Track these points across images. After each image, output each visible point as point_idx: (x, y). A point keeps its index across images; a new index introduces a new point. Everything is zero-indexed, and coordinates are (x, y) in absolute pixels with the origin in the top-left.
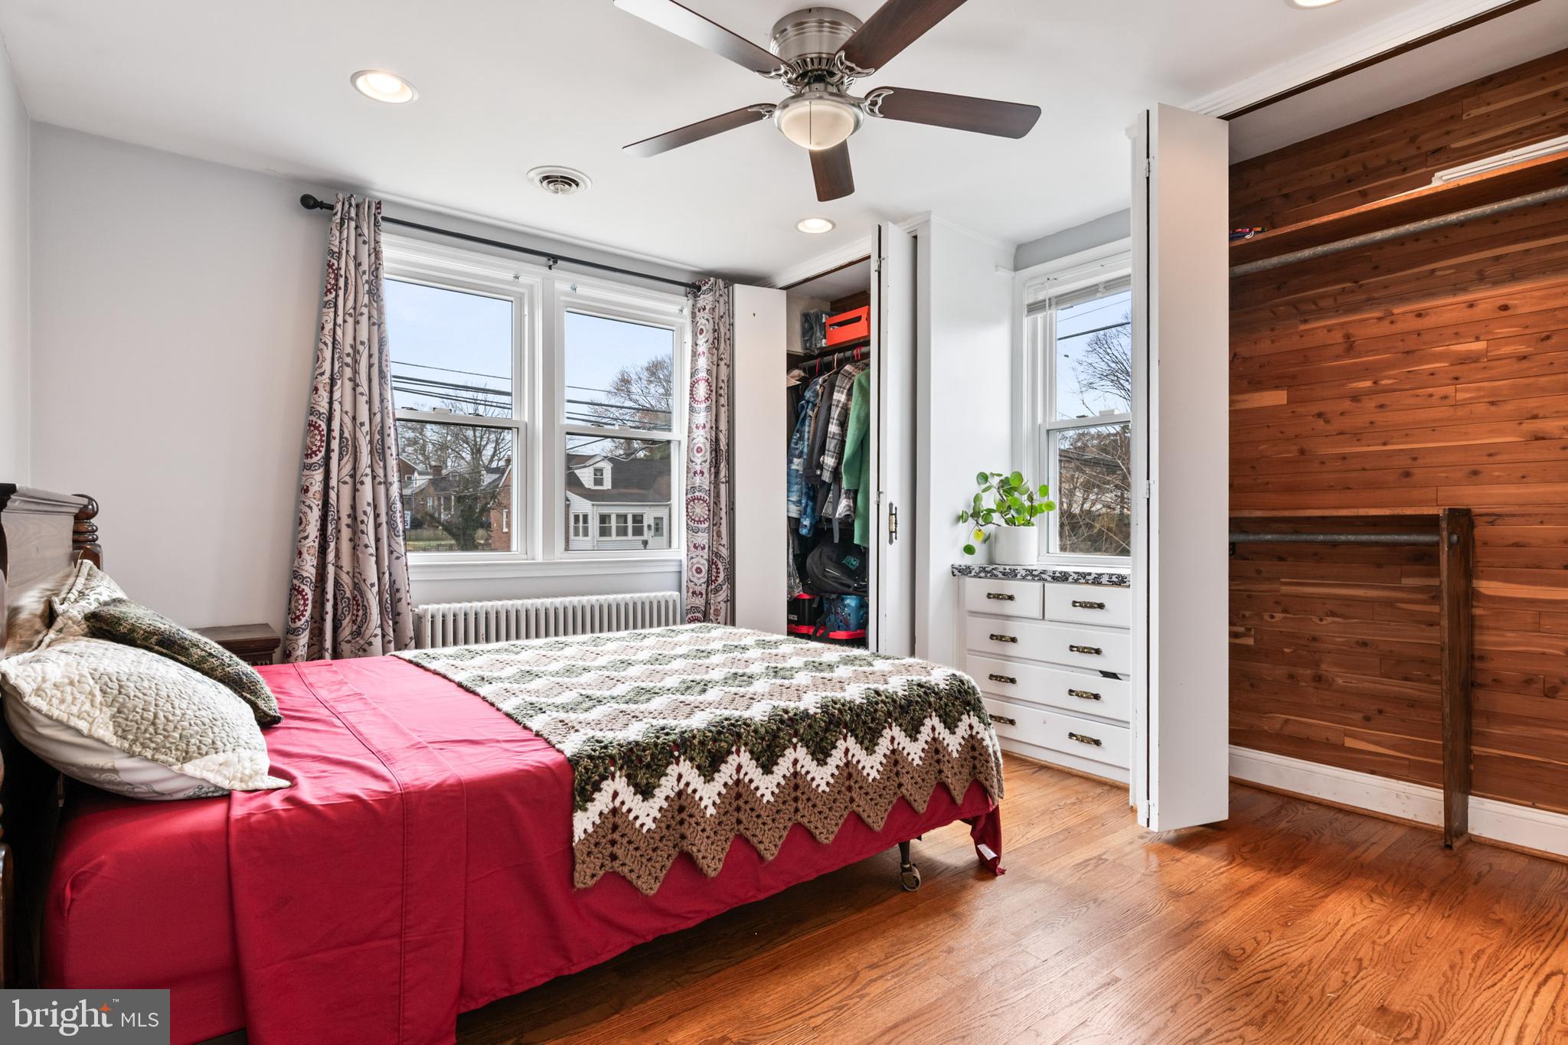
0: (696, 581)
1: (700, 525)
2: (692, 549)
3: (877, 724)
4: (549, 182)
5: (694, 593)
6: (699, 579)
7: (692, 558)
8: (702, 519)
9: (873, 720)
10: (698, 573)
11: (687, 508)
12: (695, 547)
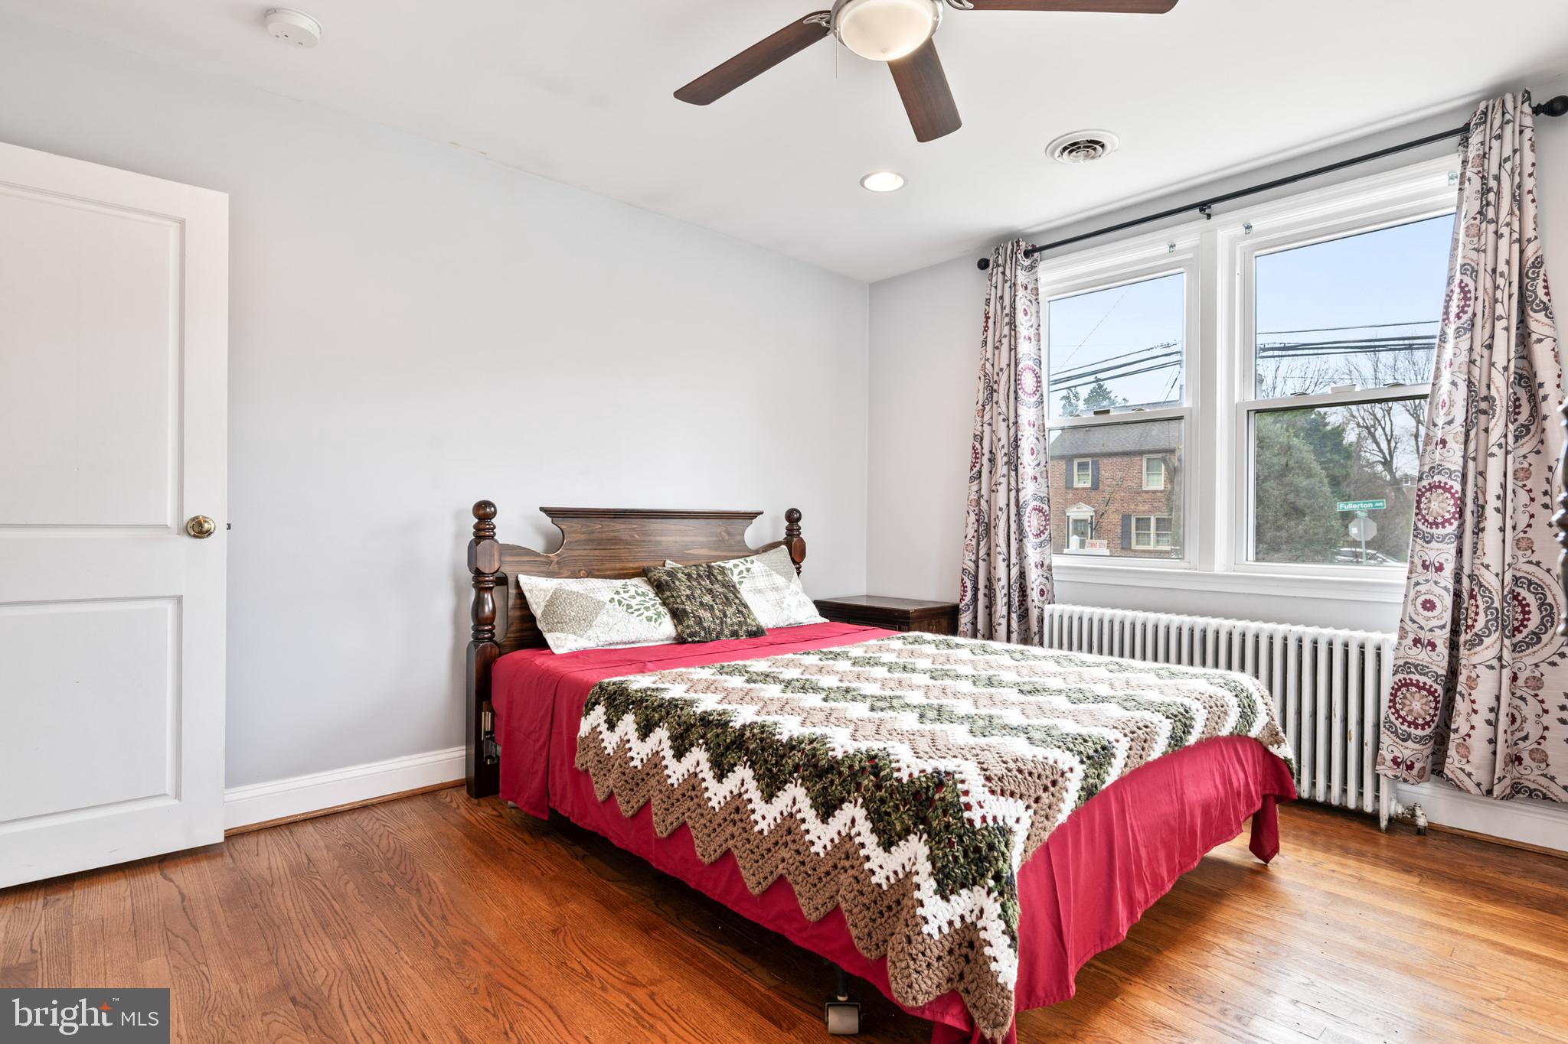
0: (1423, 623)
1: (1434, 531)
2: (1420, 569)
3: (779, 770)
4: (1070, 152)
5: (1417, 641)
6: (1428, 619)
7: (1417, 584)
8: (1440, 520)
9: (777, 764)
10: (1424, 607)
11: (1419, 502)
12: (1425, 566)
